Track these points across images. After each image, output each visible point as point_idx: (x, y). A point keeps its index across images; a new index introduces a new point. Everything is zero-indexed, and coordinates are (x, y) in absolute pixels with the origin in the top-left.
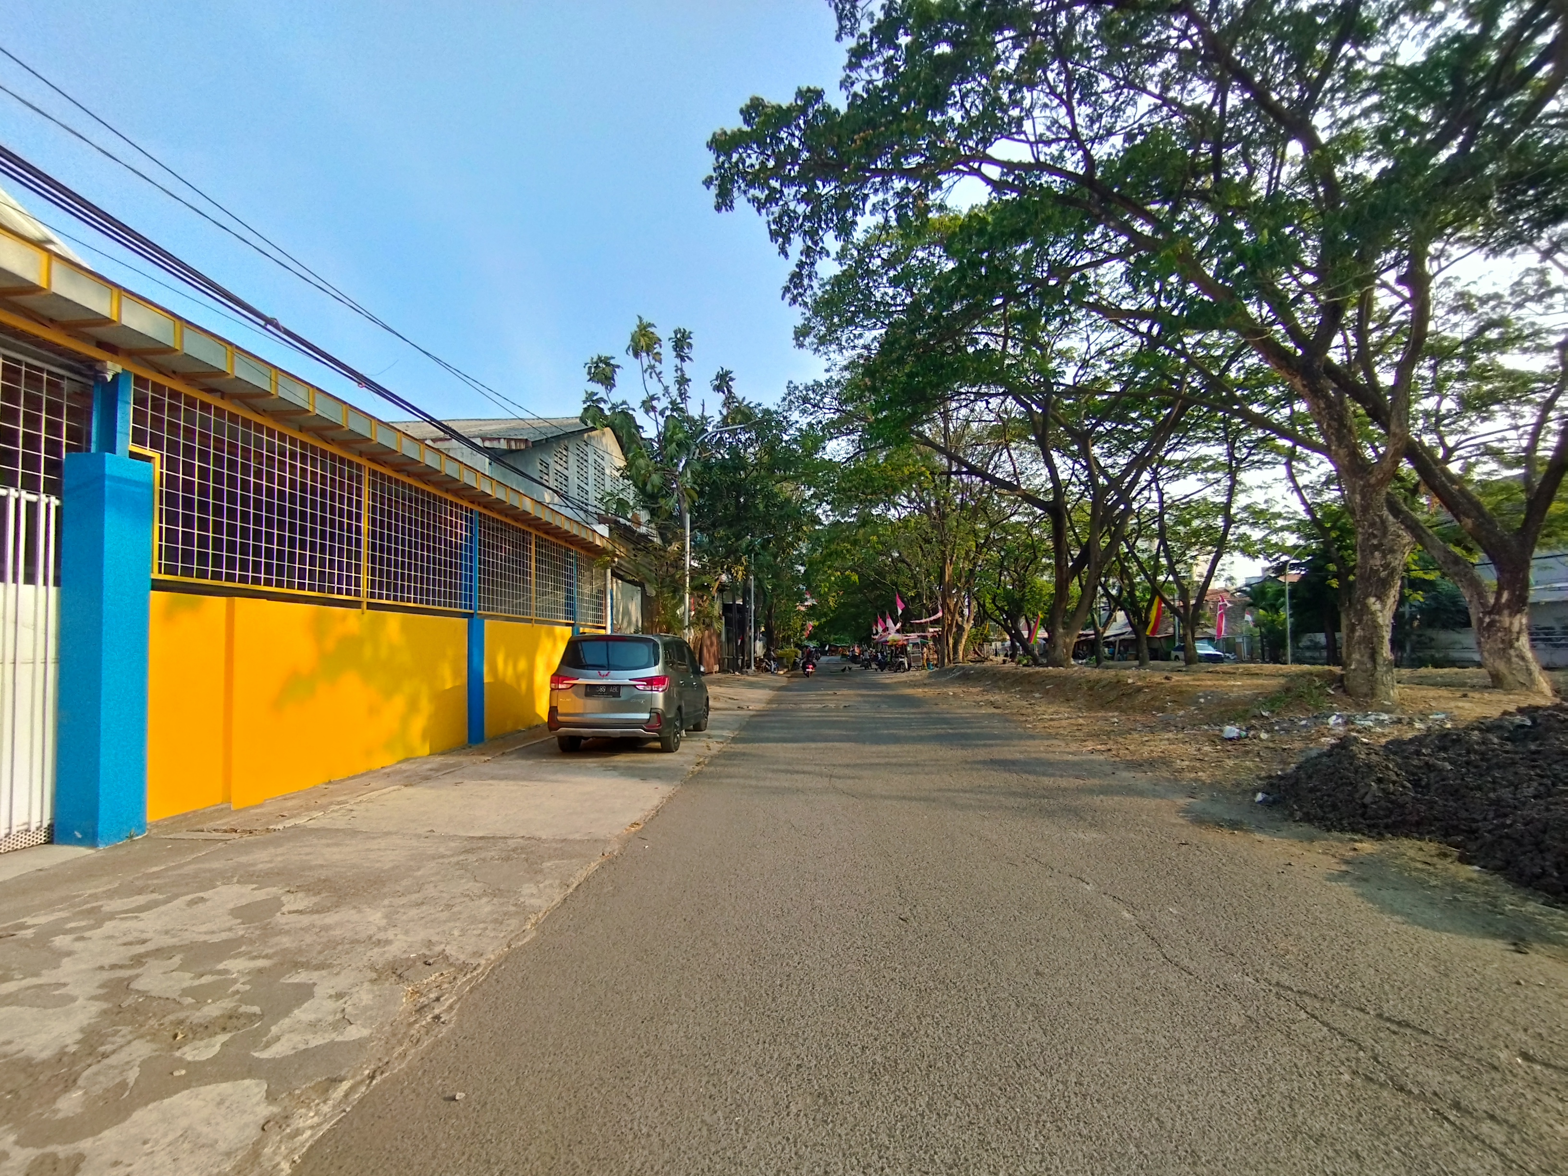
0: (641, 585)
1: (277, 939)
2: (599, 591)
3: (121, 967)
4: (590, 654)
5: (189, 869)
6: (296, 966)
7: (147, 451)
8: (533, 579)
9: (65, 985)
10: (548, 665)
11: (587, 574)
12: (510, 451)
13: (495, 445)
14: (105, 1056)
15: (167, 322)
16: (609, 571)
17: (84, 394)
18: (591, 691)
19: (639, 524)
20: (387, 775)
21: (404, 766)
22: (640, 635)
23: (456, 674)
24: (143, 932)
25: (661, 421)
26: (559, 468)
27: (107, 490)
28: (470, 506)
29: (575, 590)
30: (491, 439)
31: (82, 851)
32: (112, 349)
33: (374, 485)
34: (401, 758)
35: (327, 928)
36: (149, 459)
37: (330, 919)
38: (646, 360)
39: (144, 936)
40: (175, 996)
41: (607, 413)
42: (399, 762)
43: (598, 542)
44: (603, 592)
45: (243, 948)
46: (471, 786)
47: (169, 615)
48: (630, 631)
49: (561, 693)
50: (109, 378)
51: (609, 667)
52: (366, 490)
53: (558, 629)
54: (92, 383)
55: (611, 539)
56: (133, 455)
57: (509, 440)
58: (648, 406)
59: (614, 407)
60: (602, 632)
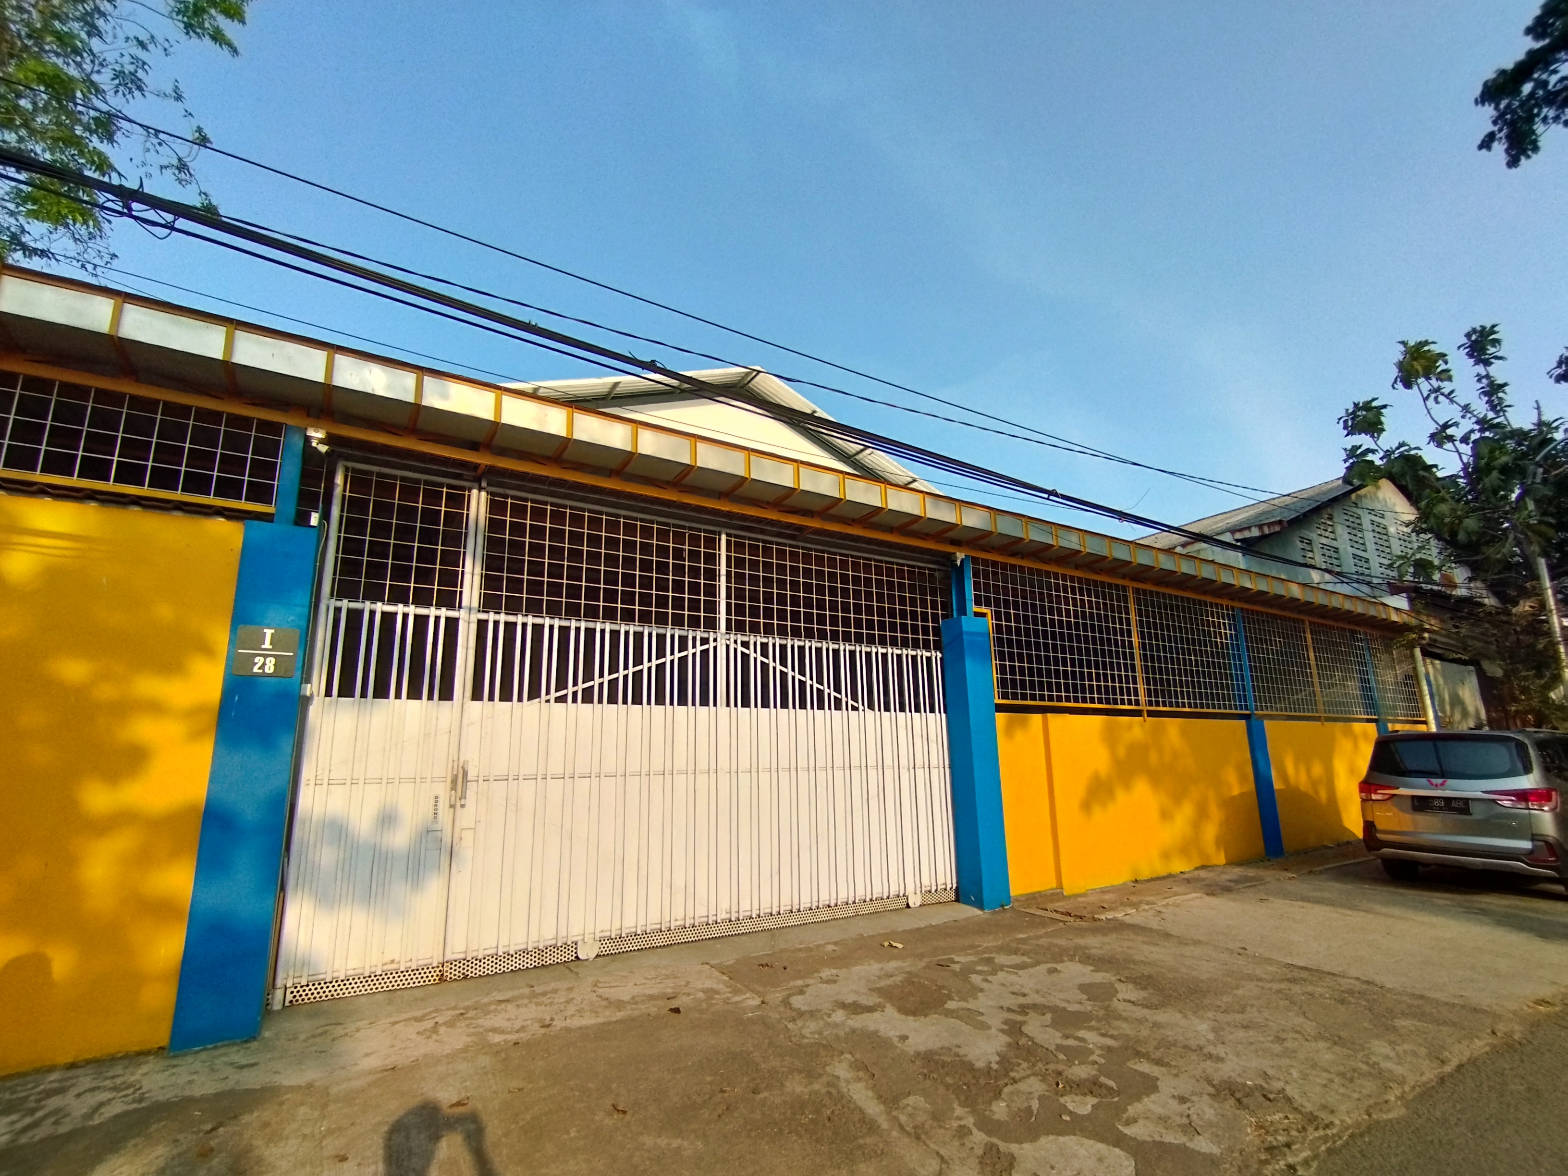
0: (1474, 662)
1: (1117, 1023)
2: (1407, 677)
3: (1013, 1011)
4: (1409, 757)
5: (1043, 941)
6: (1138, 1054)
7: (983, 609)
8: (1314, 671)
9: (982, 1014)
10: (1352, 771)
11: (1385, 657)
12: (1263, 537)
13: (1247, 534)
14: (1015, 1081)
15: (985, 514)
16: (1418, 652)
17: (947, 578)
18: (1421, 804)
19: (1455, 586)
20: (1187, 881)
21: (1203, 874)
22: (1486, 730)
23: (1242, 778)
24: (1022, 986)
25: (1466, 449)
26: (1324, 541)
27: (965, 643)
28: (1230, 603)
29: (1372, 677)
30: (1240, 530)
31: (978, 912)
32: (957, 543)
33: (1138, 602)
34: (1198, 865)
35: (1156, 1025)
36: (984, 615)
37: (1161, 1017)
38: (1424, 385)
39: (1024, 990)
40: (1052, 1048)
41: (1378, 462)
42: (1197, 869)
43: (1394, 617)
44: (1412, 679)
45: (1093, 1023)
46: (1279, 904)
47: (1009, 730)
48: (1465, 726)
49: (1376, 806)
50: (959, 563)
51: (1445, 774)
52: (1132, 607)
53: (1357, 727)
54: (950, 569)
55: (1413, 609)
56: (977, 614)
57: (1260, 527)
58: (1440, 437)
59: (1388, 454)
60: (1422, 728)
